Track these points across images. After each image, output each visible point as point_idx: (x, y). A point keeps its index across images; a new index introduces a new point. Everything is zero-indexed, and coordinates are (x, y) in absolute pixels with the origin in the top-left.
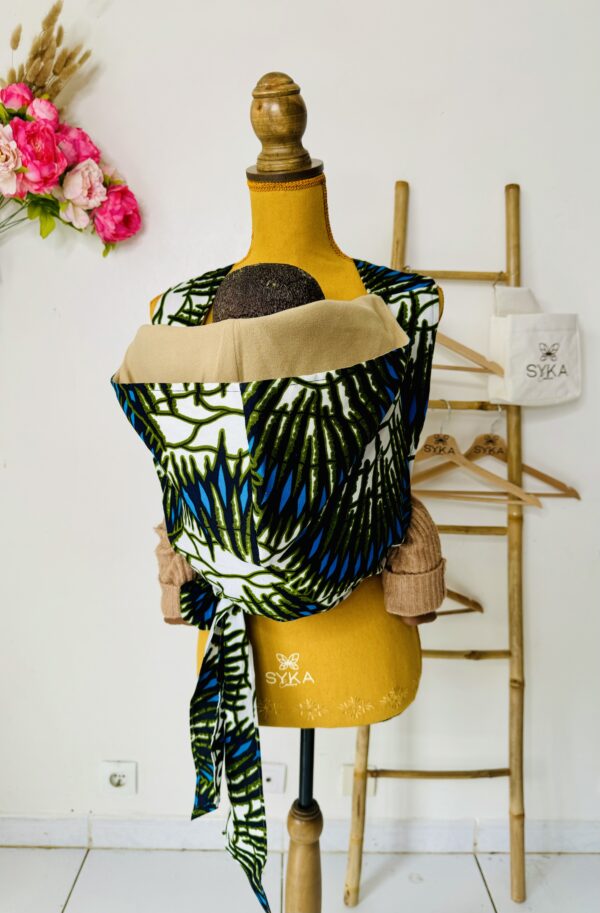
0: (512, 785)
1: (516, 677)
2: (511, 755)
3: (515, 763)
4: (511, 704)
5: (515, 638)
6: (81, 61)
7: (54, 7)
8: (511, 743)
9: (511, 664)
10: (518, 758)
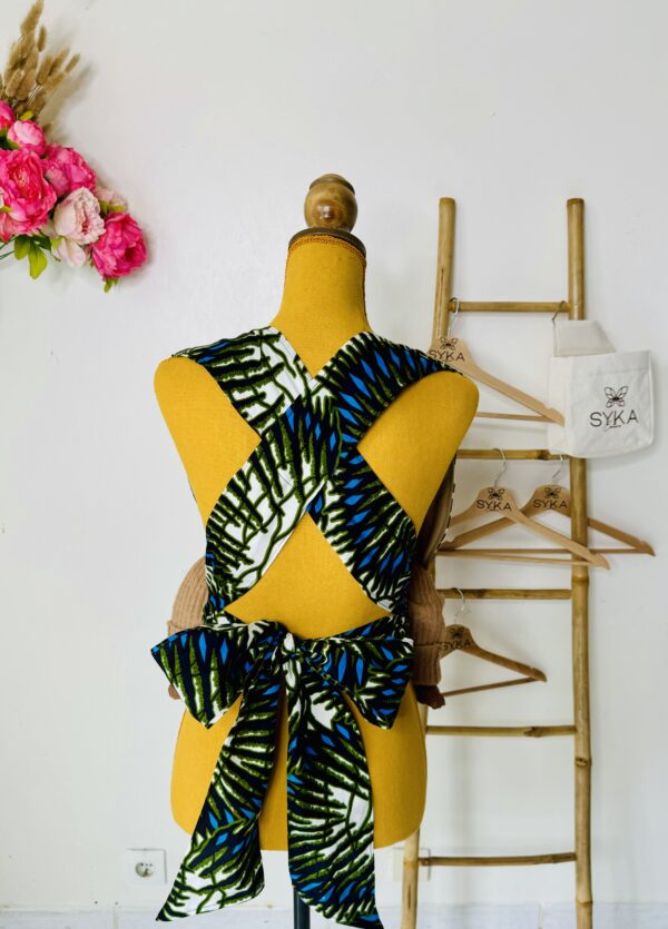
0: (578, 870)
1: (583, 755)
2: (577, 839)
3: (582, 848)
4: (577, 784)
5: (580, 713)
6: (69, 68)
7: (33, 8)
8: (577, 825)
9: (577, 740)
10: (585, 841)
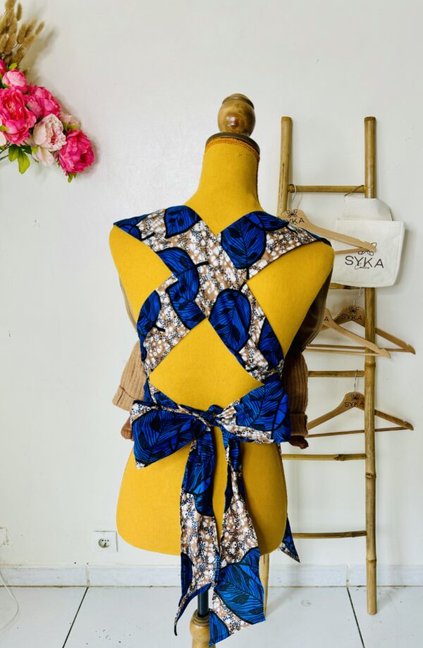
0: (368, 541)
1: (370, 471)
2: (367, 523)
3: (370, 528)
4: (367, 489)
5: (369, 446)
6: (38, 32)
8: (367, 514)
9: (367, 463)
10: (372, 524)
